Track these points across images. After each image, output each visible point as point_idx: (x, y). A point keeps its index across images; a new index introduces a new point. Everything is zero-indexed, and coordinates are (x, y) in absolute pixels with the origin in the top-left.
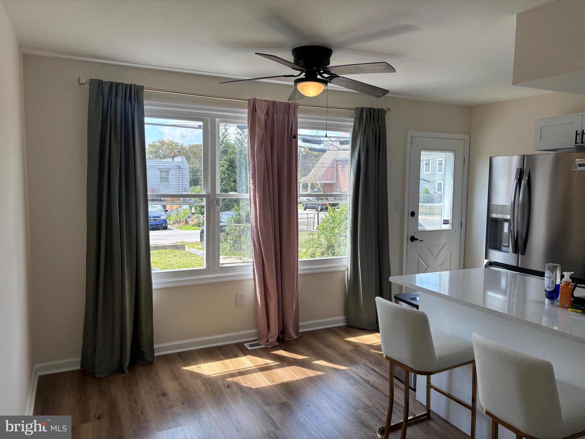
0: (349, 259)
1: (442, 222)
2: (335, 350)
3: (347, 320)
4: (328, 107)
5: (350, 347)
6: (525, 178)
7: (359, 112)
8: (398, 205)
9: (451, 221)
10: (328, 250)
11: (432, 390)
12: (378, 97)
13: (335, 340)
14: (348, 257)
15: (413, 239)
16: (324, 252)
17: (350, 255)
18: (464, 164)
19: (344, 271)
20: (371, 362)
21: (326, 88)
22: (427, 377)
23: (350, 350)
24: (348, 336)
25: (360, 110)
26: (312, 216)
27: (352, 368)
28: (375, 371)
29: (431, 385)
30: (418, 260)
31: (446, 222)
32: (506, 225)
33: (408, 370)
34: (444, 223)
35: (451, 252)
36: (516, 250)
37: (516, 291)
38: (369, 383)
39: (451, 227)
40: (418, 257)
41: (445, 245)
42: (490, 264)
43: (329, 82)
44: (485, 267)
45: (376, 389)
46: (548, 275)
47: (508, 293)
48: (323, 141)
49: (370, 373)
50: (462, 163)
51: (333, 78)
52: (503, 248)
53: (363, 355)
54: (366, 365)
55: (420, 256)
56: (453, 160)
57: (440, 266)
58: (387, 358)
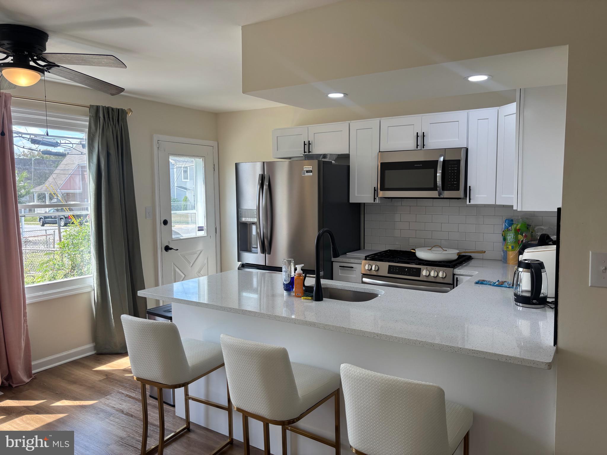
0: (94, 278)
1: (197, 230)
2: (81, 385)
3: (96, 348)
4: (46, 100)
5: (100, 377)
6: (266, 183)
7: (94, 111)
8: (149, 214)
9: (205, 228)
10: (73, 271)
11: (190, 401)
12: (113, 95)
13: (81, 373)
14: (93, 276)
15: (167, 248)
16: (68, 274)
17: (96, 273)
18: (214, 170)
19: (89, 292)
20: (125, 388)
21: (43, 78)
22: (184, 388)
23: (100, 381)
24: (98, 364)
25: (95, 108)
26: (51, 232)
27: (103, 400)
28: (130, 397)
29: (189, 396)
30: (175, 271)
31: (200, 229)
32: (254, 227)
33: (161, 387)
34: (199, 230)
35: (207, 258)
36: (263, 251)
37: (265, 288)
38: (123, 412)
39: (206, 233)
40: (174, 268)
41: (201, 252)
42: (244, 266)
43: (47, 71)
44: (238, 269)
45: (132, 416)
46: (285, 269)
47: (259, 292)
48: (61, 143)
49: (125, 401)
50: (213, 170)
51: (51, 67)
52: (253, 249)
53: (116, 382)
54: (120, 393)
55: (176, 266)
56: (203, 166)
57: (197, 273)
58: (138, 379)
